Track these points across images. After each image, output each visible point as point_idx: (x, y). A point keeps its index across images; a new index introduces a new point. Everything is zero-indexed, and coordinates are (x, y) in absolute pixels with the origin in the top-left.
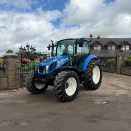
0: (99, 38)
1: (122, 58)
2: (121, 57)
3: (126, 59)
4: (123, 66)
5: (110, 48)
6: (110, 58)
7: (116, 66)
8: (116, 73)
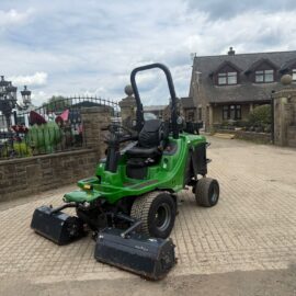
0: (231, 53)
7: (272, 123)
8: (273, 143)
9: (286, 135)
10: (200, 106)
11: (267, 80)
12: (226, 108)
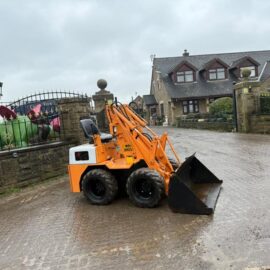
0: (186, 54)
1: (250, 90)
2: (246, 90)
3: (259, 92)
4: (254, 113)
5: (212, 76)
6: (216, 98)
7: (235, 113)
8: (237, 131)
9: (249, 122)
10: (161, 102)
11: (219, 77)
12: (185, 103)
